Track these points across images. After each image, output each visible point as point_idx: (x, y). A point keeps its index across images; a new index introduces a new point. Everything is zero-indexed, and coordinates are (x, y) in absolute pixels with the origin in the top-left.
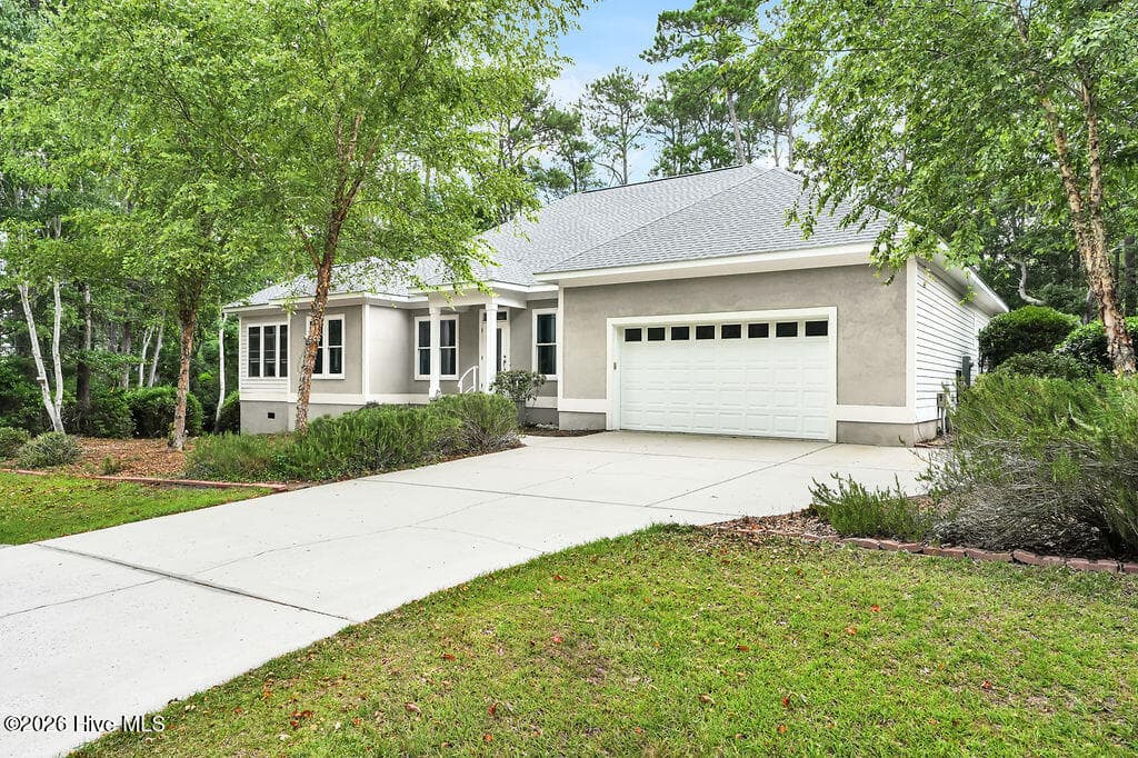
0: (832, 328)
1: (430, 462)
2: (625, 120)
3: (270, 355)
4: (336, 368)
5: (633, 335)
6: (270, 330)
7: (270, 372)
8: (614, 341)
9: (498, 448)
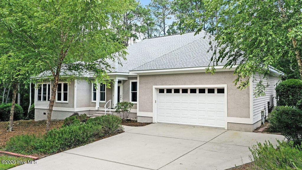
0: (226, 91)
1: (90, 142)
2: (164, 10)
3: (45, 93)
4: (65, 99)
5: (161, 91)
6: (45, 85)
7: (45, 99)
8: (155, 93)
9: (114, 134)
